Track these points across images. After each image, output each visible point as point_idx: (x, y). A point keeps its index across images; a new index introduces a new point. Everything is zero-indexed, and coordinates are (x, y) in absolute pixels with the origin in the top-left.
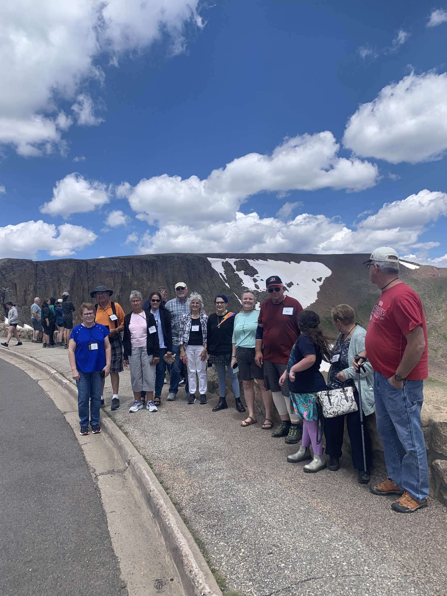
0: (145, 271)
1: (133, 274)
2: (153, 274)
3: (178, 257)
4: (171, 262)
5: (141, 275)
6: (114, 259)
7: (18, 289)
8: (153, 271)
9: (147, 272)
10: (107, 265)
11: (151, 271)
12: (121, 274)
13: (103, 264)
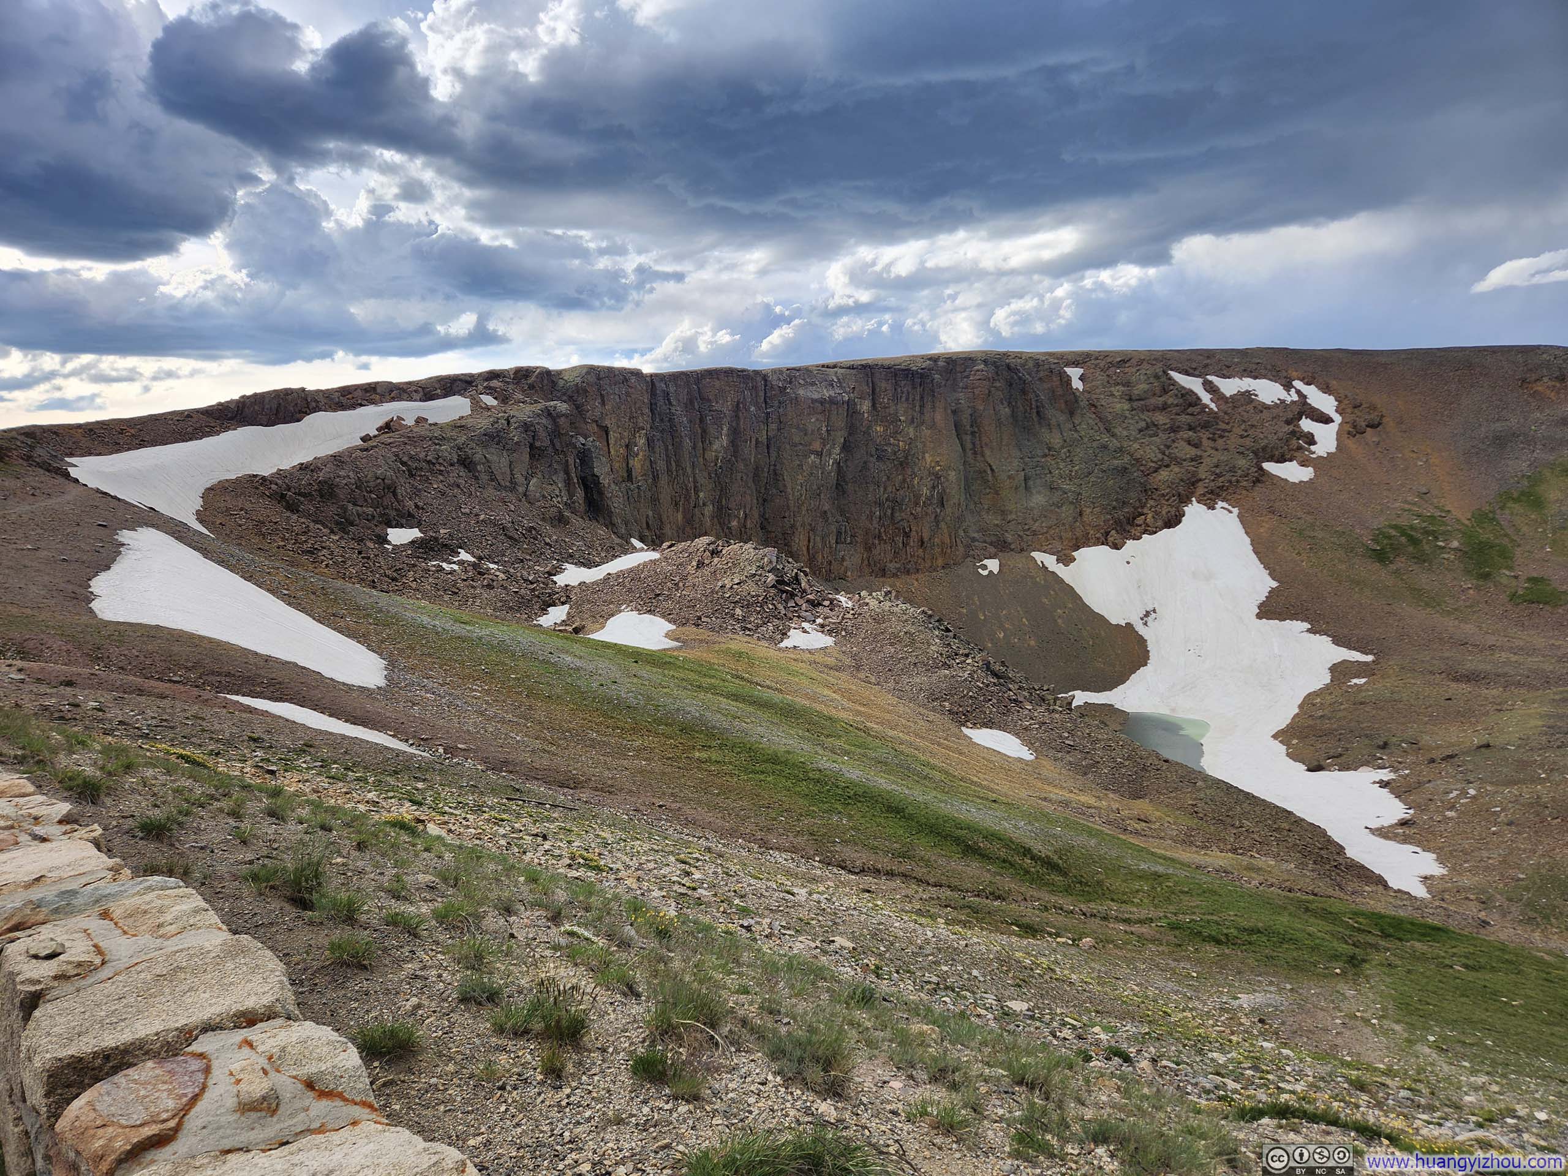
0: (903, 399)
1: (874, 405)
2: (922, 406)
3: (985, 362)
4: (966, 374)
5: (892, 410)
6: (828, 367)
7: (612, 442)
8: (922, 398)
9: (907, 399)
10: (813, 384)
11: (918, 398)
12: (845, 406)
13: (802, 382)
